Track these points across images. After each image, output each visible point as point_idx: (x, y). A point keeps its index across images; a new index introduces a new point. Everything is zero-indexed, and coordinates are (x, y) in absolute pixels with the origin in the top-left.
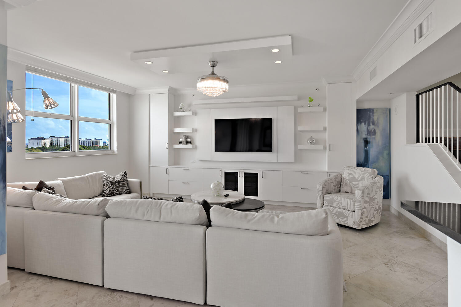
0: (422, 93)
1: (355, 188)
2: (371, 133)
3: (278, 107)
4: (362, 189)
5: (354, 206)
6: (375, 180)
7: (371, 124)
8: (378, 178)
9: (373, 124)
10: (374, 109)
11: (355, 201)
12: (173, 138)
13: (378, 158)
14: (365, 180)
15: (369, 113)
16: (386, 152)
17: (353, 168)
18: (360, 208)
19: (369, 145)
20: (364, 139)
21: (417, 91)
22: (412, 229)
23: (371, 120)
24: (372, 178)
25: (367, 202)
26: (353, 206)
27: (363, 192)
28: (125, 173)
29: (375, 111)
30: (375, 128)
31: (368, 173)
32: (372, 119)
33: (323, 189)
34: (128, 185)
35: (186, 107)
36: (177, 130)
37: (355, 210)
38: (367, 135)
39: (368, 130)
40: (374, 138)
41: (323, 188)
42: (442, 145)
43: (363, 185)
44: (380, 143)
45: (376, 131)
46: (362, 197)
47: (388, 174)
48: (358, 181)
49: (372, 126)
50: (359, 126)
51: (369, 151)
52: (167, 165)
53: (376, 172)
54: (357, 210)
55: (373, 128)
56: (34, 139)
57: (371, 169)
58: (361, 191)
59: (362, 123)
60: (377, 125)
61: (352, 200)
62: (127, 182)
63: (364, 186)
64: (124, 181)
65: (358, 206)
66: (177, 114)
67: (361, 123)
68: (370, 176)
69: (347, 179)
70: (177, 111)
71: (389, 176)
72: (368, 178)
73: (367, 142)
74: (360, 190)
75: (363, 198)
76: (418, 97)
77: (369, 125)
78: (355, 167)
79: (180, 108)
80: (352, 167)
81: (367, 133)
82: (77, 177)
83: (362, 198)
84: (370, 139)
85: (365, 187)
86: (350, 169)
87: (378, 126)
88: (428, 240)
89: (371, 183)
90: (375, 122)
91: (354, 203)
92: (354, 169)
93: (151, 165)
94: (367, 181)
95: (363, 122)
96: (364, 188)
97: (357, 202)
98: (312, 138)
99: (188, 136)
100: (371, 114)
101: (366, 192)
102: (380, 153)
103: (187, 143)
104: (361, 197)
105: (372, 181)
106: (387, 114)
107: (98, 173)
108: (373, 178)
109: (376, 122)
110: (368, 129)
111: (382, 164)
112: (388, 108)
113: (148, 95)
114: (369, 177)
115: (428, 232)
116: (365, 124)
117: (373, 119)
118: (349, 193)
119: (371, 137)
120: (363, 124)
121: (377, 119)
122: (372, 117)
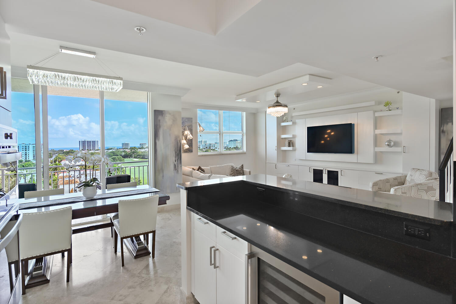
3: (358, 113)
12: (280, 142)
27: (395, 190)
28: (243, 165)
31: (425, 176)
33: (373, 187)
34: (243, 173)
35: (289, 119)
36: (283, 136)
41: (373, 185)
52: (276, 162)
56: (232, 141)
59: (449, 123)
62: (243, 171)
64: (241, 170)
66: (283, 124)
68: (426, 178)
69: (408, 181)
70: (284, 122)
79: (284, 119)
82: (218, 166)
86: (413, 171)
92: (417, 171)
93: (267, 162)
98: (391, 140)
99: (291, 141)
101: (399, 190)
103: (289, 146)
107: (229, 165)
113: (265, 112)
114: (425, 180)
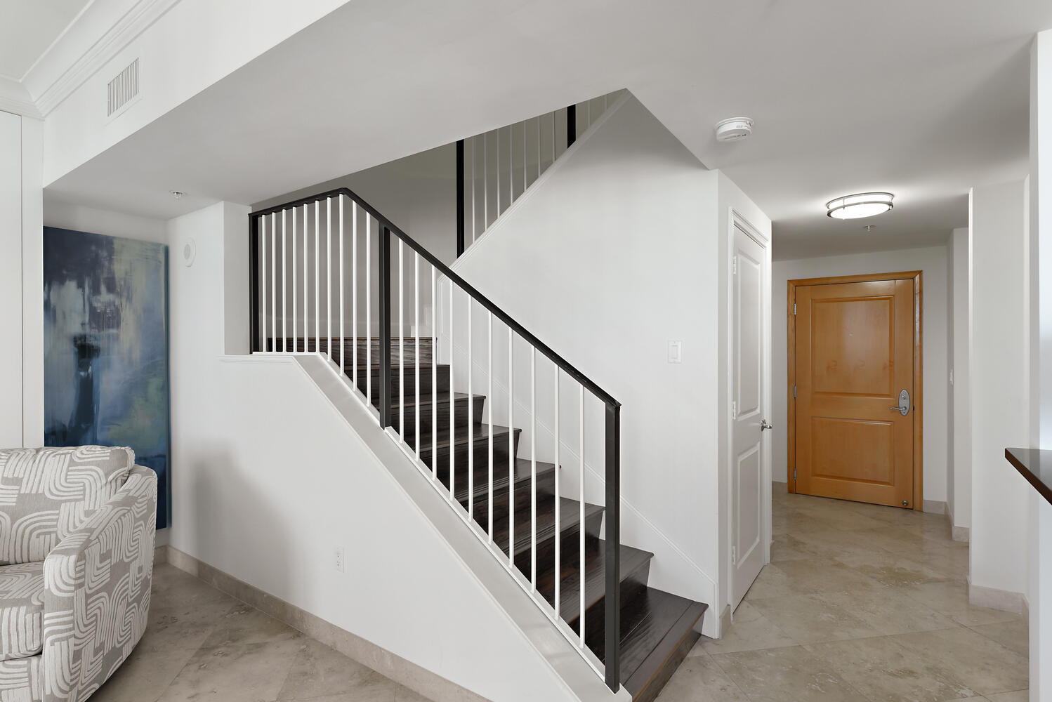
0: (267, 212)
1: (38, 536)
2: (104, 319)
4: (76, 545)
5: (37, 631)
6: (129, 491)
7: (103, 288)
8: (139, 476)
9: (111, 288)
10: (114, 238)
11: (42, 607)
13: (126, 404)
14: (84, 495)
15: (93, 248)
16: (155, 383)
17: (30, 454)
18: (70, 630)
19: (96, 363)
20: (75, 339)
21: (251, 205)
22: (248, 610)
23: (105, 275)
24: (113, 484)
25: (98, 592)
26: (29, 633)
27: (82, 557)
29: (116, 245)
30: (117, 303)
31: (98, 466)
32: (105, 270)
37: (41, 646)
38: (87, 327)
39: (93, 310)
40: (117, 338)
42: (326, 359)
43: (81, 527)
44: (137, 355)
45: (123, 314)
46: (76, 579)
47: (160, 450)
48: (56, 505)
49: (105, 297)
50: (52, 293)
51: (95, 382)
53: (131, 455)
54: (52, 643)
55: (110, 304)
57: (108, 450)
58: (73, 558)
59: (67, 282)
60: (125, 294)
61: (23, 609)
63: (86, 530)
65: (57, 624)
67: (62, 282)
68: (107, 475)
71: (164, 456)
72: (99, 485)
73: (85, 351)
74: (66, 552)
75: (80, 586)
76: (254, 219)
77: (96, 290)
78: (38, 451)
80: (24, 449)
81: (87, 320)
83: (75, 585)
84: (99, 338)
85: (91, 531)
86: (13, 460)
87: (129, 299)
88: (298, 634)
89: (115, 504)
90: (119, 282)
91: (37, 616)
92: (35, 457)
94: (93, 497)
95: (71, 279)
96: (84, 536)
97: (53, 610)
100: (104, 254)
101: (94, 551)
102: (137, 385)
104: (72, 582)
105: (118, 497)
106: (160, 262)
108: (119, 482)
109: (122, 283)
110: (91, 305)
111: (142, 420)
112: (161, 244)
114: (104, 481)
115: (294, 608)
116: (81, 285)
117: (111, 272)
118: (8, 564)
119: (102, 333)
120: (71, 286)
121: (126, 273)
122: (106, 264)
